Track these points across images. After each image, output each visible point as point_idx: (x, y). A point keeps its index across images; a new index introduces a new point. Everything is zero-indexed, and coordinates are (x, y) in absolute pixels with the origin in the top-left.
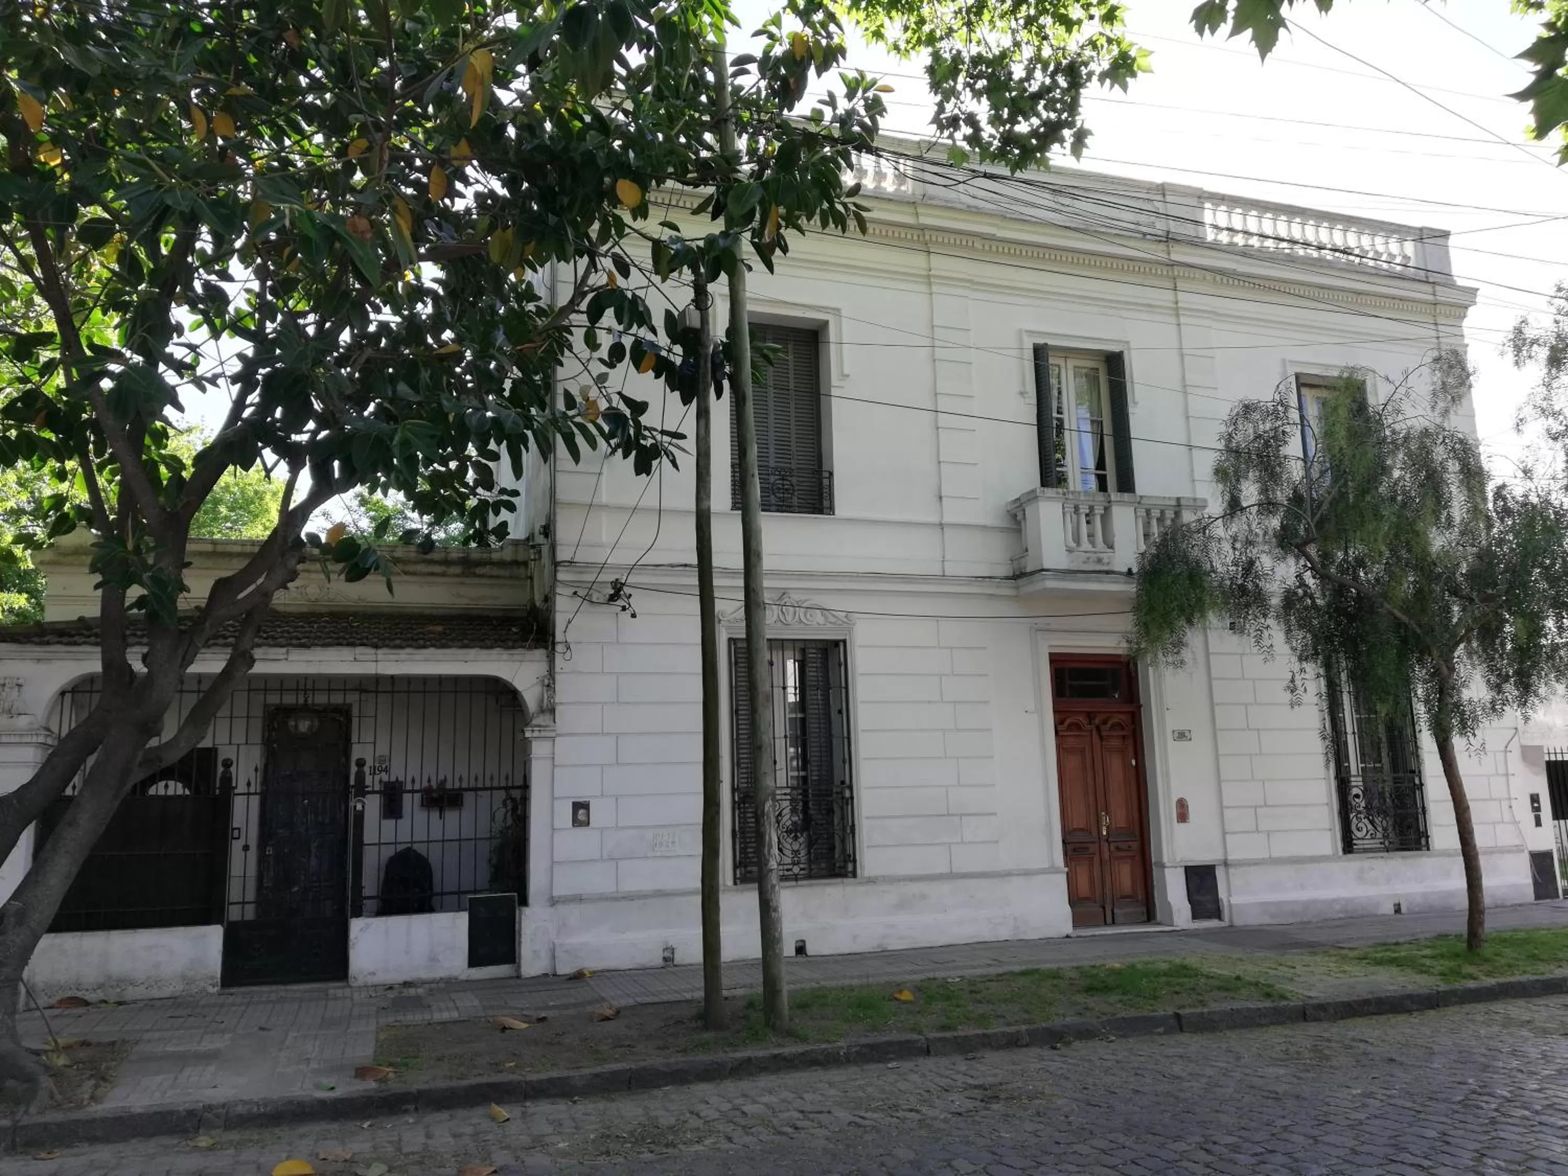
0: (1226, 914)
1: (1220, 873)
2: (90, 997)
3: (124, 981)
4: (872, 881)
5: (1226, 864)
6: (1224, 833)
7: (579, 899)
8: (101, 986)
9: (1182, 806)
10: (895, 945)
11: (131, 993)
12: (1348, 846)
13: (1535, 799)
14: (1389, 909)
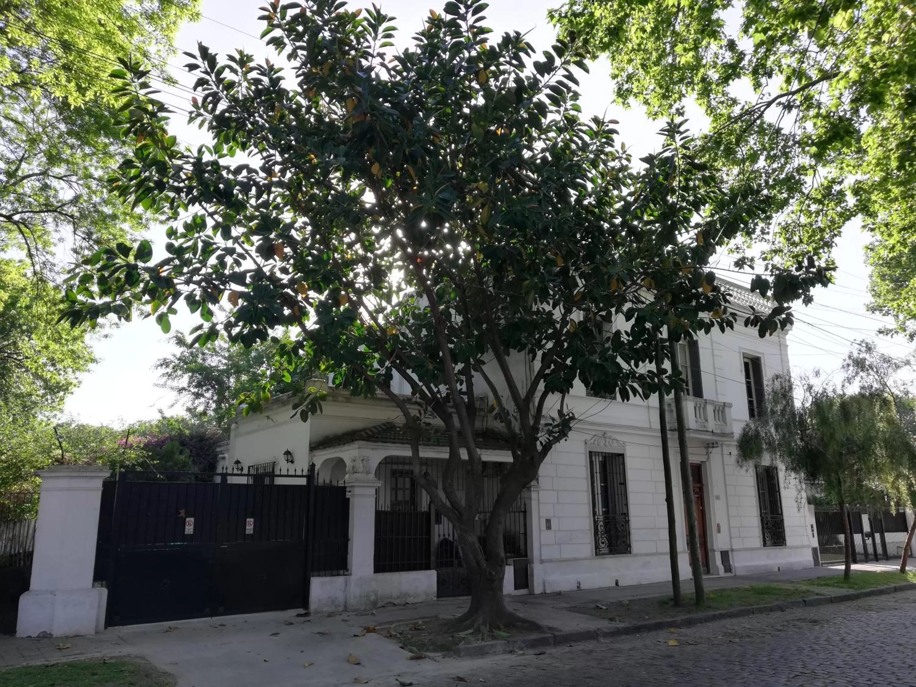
0: (733, 570)
1: (730, 553)
2: (396, 602)
3: (407, 595)
4: (636, 555)
5: (732, 550)
6: (731, 538)
7: (550, 561)
8: (399, 597)
9: (718, 526)
10: (644, 582)
11: (410, 600)
12: (765, 544)
13: (812, 526)
14: (776, 569)
